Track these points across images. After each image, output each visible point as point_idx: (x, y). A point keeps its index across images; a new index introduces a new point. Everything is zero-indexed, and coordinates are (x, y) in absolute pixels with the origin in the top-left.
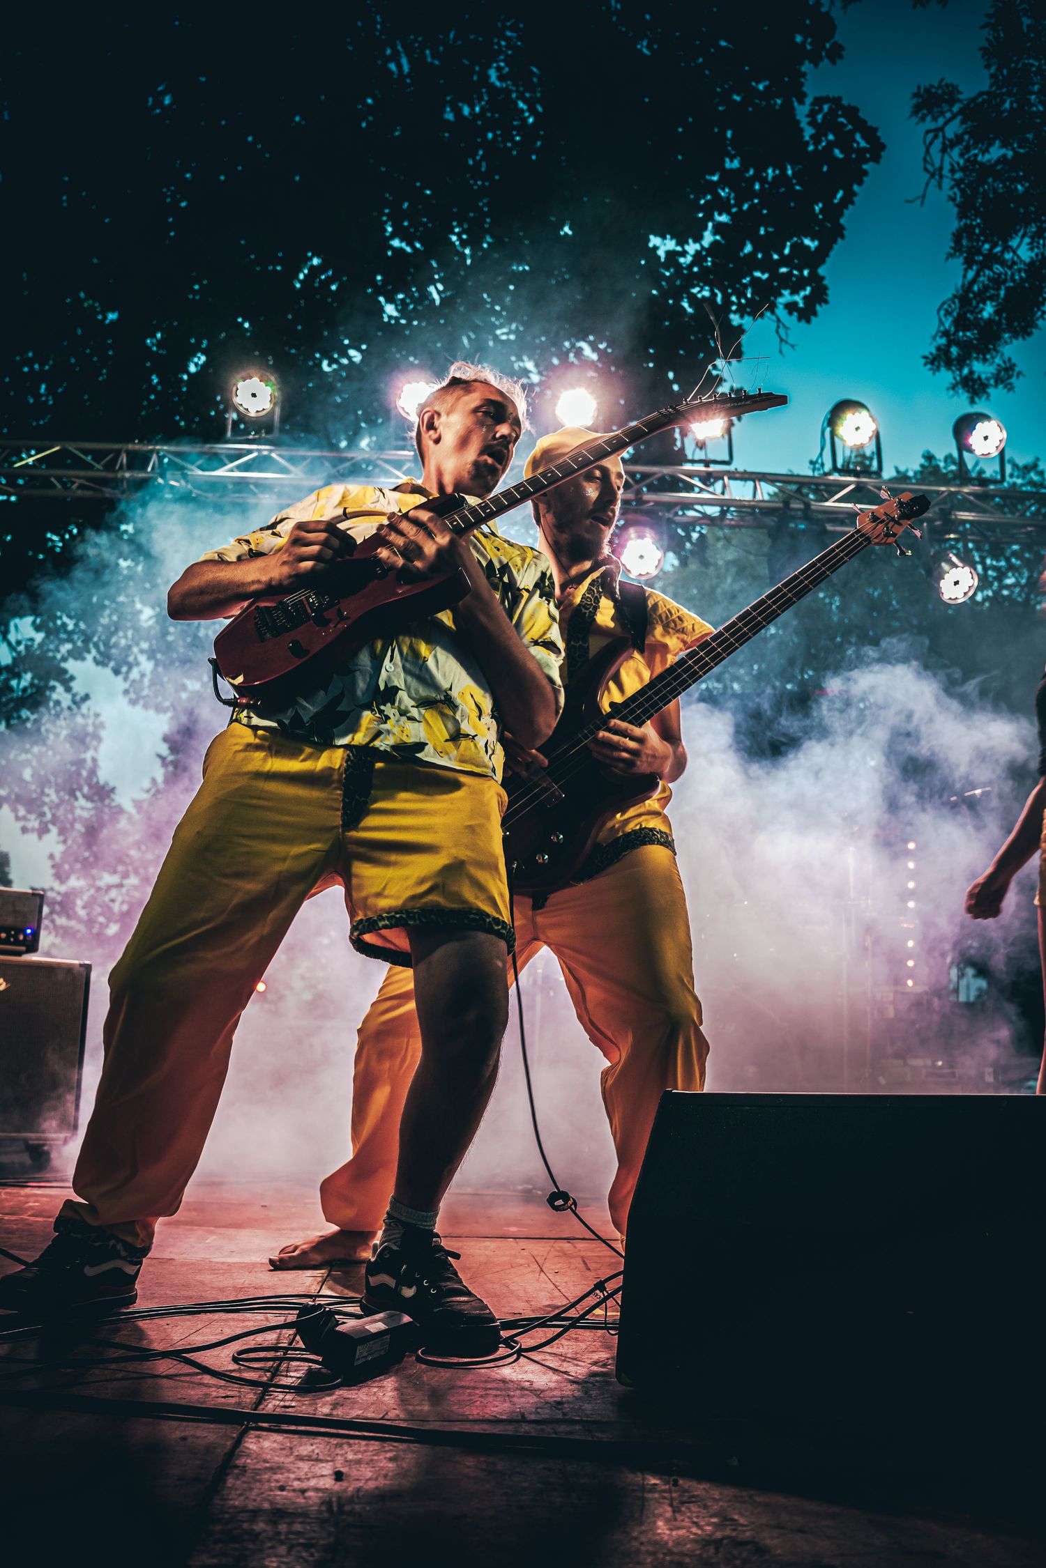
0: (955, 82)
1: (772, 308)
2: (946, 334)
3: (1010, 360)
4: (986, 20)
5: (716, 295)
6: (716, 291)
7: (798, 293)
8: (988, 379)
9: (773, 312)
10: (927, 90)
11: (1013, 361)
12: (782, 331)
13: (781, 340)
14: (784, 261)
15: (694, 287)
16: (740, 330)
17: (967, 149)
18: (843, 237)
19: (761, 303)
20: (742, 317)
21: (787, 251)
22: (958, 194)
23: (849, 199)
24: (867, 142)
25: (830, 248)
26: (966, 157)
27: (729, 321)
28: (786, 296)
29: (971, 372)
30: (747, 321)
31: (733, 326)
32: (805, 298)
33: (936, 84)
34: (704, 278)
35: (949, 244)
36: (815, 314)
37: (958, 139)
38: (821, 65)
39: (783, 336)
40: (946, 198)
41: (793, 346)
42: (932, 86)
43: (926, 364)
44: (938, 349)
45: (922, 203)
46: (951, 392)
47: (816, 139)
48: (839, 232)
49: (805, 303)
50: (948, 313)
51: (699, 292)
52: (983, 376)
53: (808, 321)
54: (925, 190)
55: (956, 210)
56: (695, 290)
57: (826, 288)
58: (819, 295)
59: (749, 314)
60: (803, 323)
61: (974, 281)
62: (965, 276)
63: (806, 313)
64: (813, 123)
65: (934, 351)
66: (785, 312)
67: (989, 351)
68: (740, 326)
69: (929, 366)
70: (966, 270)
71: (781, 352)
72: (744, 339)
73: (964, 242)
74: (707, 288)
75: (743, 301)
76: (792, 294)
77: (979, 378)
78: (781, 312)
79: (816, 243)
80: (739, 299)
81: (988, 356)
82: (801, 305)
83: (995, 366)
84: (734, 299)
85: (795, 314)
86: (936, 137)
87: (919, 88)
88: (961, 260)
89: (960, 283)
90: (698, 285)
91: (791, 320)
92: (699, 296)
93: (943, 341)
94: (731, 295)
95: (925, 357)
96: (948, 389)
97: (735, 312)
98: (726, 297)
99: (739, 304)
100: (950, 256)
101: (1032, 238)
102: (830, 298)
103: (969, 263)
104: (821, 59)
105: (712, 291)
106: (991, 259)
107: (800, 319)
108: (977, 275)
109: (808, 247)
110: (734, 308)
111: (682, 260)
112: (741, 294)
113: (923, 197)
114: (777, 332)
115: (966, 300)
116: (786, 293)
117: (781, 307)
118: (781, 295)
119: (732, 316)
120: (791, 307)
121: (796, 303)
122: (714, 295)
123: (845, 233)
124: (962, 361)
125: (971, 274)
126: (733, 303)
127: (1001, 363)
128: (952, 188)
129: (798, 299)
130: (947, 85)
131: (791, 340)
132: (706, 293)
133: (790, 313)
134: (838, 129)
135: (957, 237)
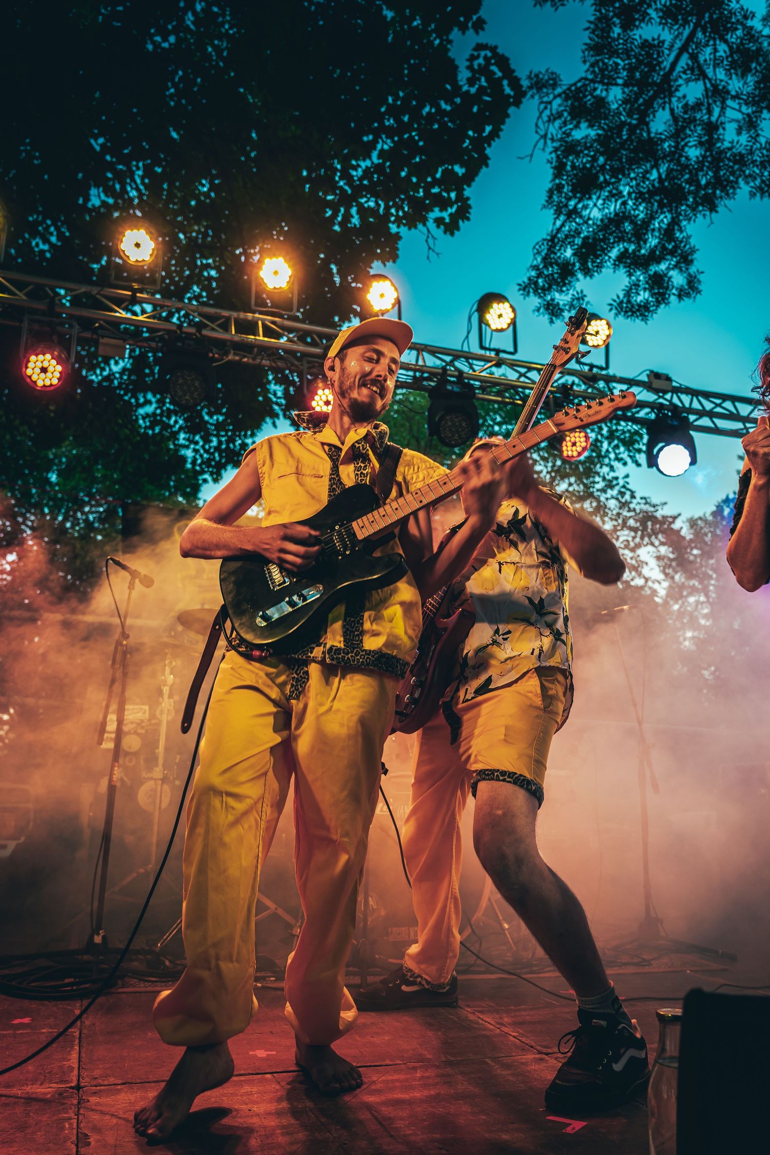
0: (558, 73)
1: (424, 221)
2: (536, 268)
3: (582, 292)
4: (587, 25)
5: (379, 206)
6: (380, 202)
7: (446, 210)
8: (565, 305)
9: (425, 225)
10: (537, 76)
11: (585, 293)
12: (430, 241)
13: (430, 248)
14: (436, 182)
15: (362, 197)
16: (398, 237)
17: (565, 123)
18: (487, 166)
19: (415, 218)
20: (398, 227)
21: (438, 175)
22: (555, 159)
23: (495, 134)
24: (512, 89)
25: (476, 174)
26: (563, 130)
27: (389, 228)
28: (436, 213)
29: (553, 300)
30: (403, 230)
31: (390, 233)
32: (451, 215)
33: (543, 72)
34: (372, 191)
35: (544, 197)
36: (458, 229)
37: (560, 115)
38: (468, 33)
39: (432, 246)
40: (545, 161)
41: (438, 254)
42: (540, 72)
43: (520, 290)
44: (529, 279)
45: (530, 161)
46: (536, 313)
47: (471, 82)
48: (484, 160)
49: (450, 219)
50: (539, 253)
51: (366, 202)
52: (561, 303)
53: (452, 234)
54: (533, 151)
55: (551, 171)
56: (363, 200)
57: (469, 207)
58: (463, 212)
59: (405, 225)
60: (448, 236)
61: (559, 230)
62: (554, 224)
63: (451, 227)
64: (470, 68)
65: (526, 281)
66: (435, 225)
67: (565, 285)
68: (398, 233)
69: (521, 292)
70: (555, 219)
71: (428, 258)
72: (400, 244)
73: (555, 198)
74: (373, 199)
75: (401, 213)
76: (441, 211)
77: (558, 304)
78: (431, 224)
79: (464, 170)
80: (397, 211)
81: (564, 289)
82: (447, 220)
83: (570, 296)
84: (393, 211)
85: (442, 227)
86: (546, 108)
87: (531, 73)
88: (552, 211)
89: (550, 229)
90: (365, 196)
91: (438, 232)
92: (366, 205)
93: (533, 273)
94: (392, 207)
95: (519, 285)
96: (534, 311)
97: (393, 223)
98: (387, 208)
99: (397, 216)
100: (544, 207)
101: (604, 200)
102: (471, 217)
103: (558, 212)
104: (468, 28)
105: (376, 202)
106: (572, 214)
107: (445, 233)
108: (563, 225)
109: (457, 174)
110: (393, 219)
111: (354, 173)
112: (399, 208)
113: (531, 155)
114: (427, 241)
115: (553, 241)
116: (437, 209)
117: (431, 221)
118: (432, 211)
119: (391, 225)
120: (439, 221)
121: (443, 219)
122: (378, 205)
123: (490, 162)
124: (546, 290)
125: (558, 223)
126: (392, 215)
127: (575, 293)
128: (551, 153)
129: (445, 215)
130: (552, 73)
131: (436, 250)
132: (372, 204)
133: (438, 227)
134: (489, 75)
135: (551, 192)
